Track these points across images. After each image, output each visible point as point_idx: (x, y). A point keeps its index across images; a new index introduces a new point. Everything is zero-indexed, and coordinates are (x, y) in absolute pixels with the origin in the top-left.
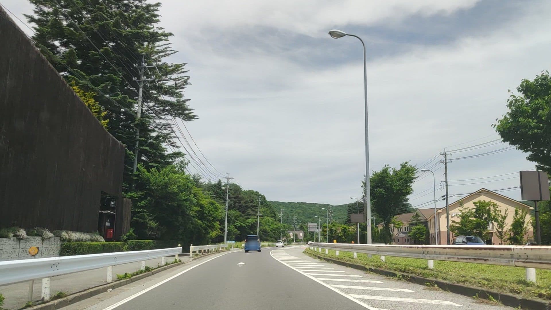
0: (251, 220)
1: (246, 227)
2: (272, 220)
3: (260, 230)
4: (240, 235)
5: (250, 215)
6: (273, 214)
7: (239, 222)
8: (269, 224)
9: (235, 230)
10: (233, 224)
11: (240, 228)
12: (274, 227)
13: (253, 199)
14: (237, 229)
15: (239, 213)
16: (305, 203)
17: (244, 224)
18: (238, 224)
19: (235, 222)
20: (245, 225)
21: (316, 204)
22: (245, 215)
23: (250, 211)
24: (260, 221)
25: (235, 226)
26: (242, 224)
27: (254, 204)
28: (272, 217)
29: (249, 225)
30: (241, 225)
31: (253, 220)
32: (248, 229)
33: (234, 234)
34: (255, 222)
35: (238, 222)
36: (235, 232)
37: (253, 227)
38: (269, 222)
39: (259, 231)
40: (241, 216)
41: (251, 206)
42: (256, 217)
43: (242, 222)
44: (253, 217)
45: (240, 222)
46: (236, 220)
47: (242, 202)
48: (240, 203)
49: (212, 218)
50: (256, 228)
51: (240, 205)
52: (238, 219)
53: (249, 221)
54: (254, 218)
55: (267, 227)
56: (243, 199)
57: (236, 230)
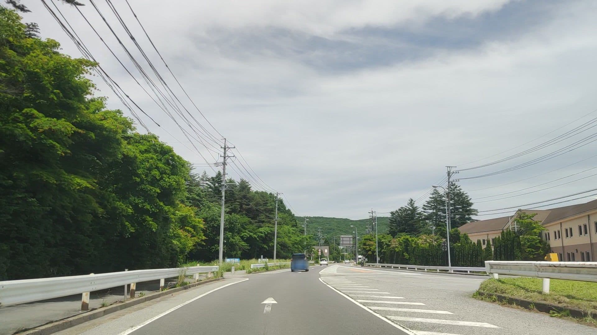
0: (265, 229)
1: (258, 239)
2: (293, 230)
3: (278, 243)
4: (248, 249)
5: (263, 222)
6: (293, 222)
7: (247, 232)
8: (290, 235)
9: (241, 243)
10: (239, 234)
11: (249, 240)
12: (296, 240)
13: (267, 200)
14: (244, 241)
15: (247, 218)
16: (322, 217)
17: (254, 234)
18: (246, 234)
19: (242, 231)
20: (256, 237)
21: (334, 218)
22: (256, 222)
23: (262, 217)
24: (277, 230)
25: (242, 238)
26: (251, 234)
27: (267, 206)
28: (293, 226)
29: (261, 237)
30: (250, 236)
31: (268, 229)
32: (260, 241)
33: (240, 249)
34: (270, 231)
35: (245, 232)
36: (242, 245)
37: (268, 238)
38: (289, 233)
39: (277, 245)
40: (250, 223)
41: (265, 210)
42: (270, 225)
43: (251, 232)
44: (267, 225)
45: (249, 231)
46: (242, 229)
47: (251, 204)
48: (249, 205)
49: (158, 191)
50: (271, 240)
51: (249, 208)
52: (246, 227)
53: (261, 230)
54: (268, 227)
55: (286, 240)
56: (253, 199)
57: (243, 243)
